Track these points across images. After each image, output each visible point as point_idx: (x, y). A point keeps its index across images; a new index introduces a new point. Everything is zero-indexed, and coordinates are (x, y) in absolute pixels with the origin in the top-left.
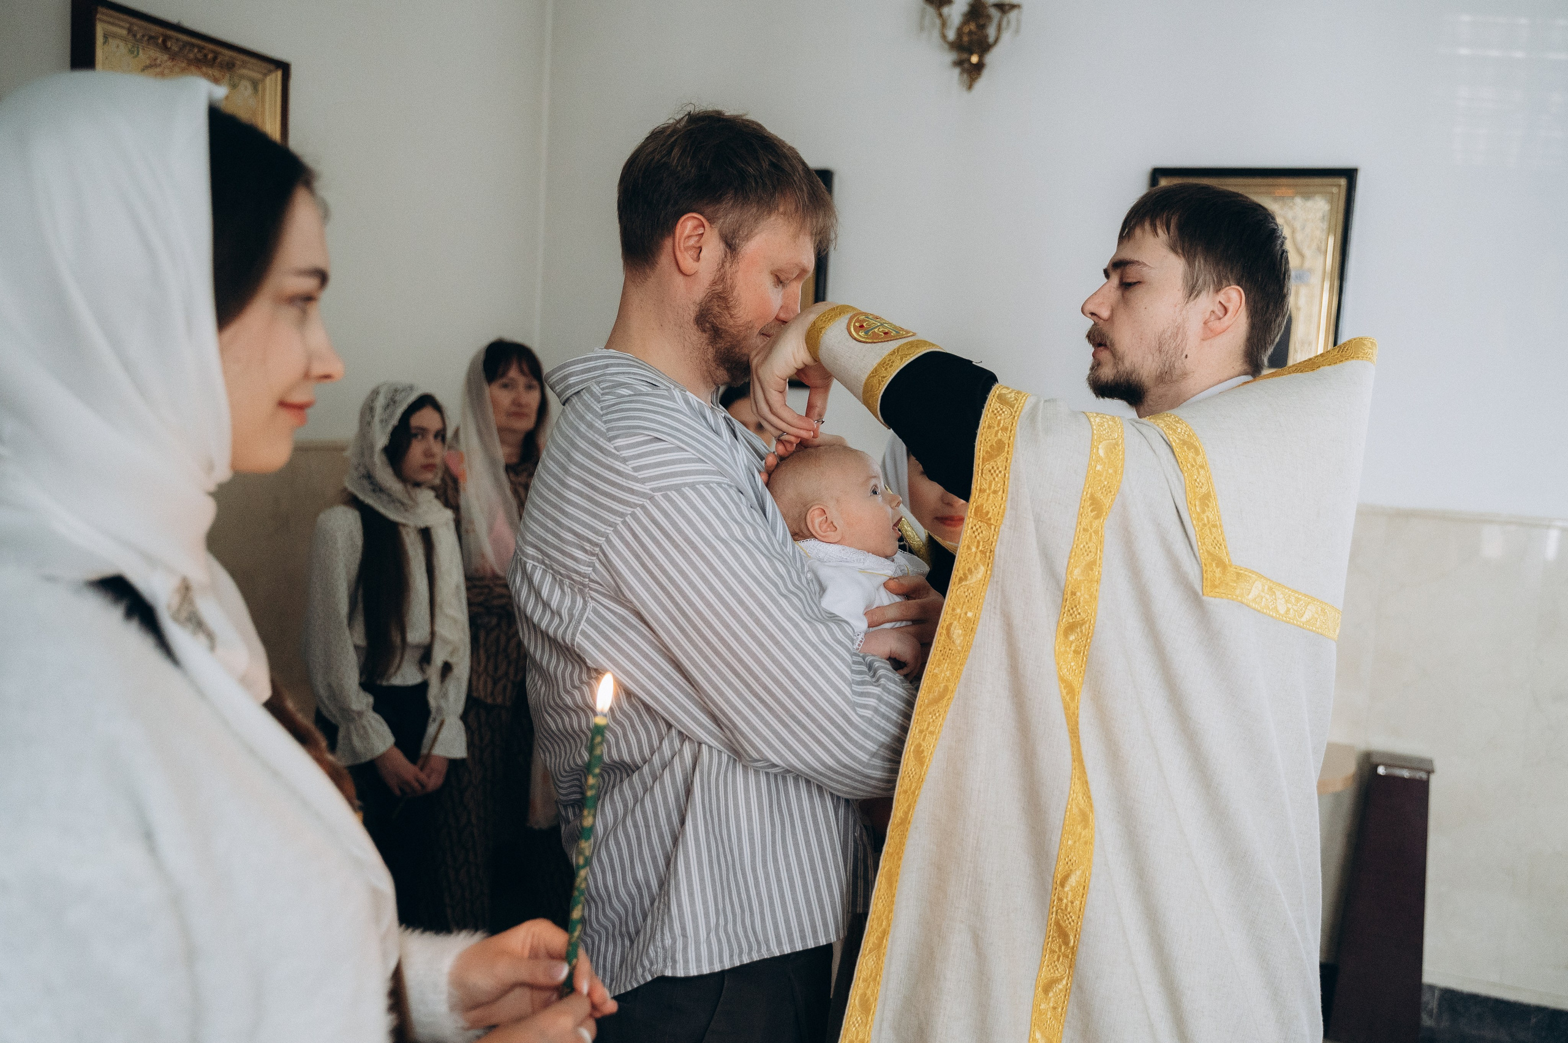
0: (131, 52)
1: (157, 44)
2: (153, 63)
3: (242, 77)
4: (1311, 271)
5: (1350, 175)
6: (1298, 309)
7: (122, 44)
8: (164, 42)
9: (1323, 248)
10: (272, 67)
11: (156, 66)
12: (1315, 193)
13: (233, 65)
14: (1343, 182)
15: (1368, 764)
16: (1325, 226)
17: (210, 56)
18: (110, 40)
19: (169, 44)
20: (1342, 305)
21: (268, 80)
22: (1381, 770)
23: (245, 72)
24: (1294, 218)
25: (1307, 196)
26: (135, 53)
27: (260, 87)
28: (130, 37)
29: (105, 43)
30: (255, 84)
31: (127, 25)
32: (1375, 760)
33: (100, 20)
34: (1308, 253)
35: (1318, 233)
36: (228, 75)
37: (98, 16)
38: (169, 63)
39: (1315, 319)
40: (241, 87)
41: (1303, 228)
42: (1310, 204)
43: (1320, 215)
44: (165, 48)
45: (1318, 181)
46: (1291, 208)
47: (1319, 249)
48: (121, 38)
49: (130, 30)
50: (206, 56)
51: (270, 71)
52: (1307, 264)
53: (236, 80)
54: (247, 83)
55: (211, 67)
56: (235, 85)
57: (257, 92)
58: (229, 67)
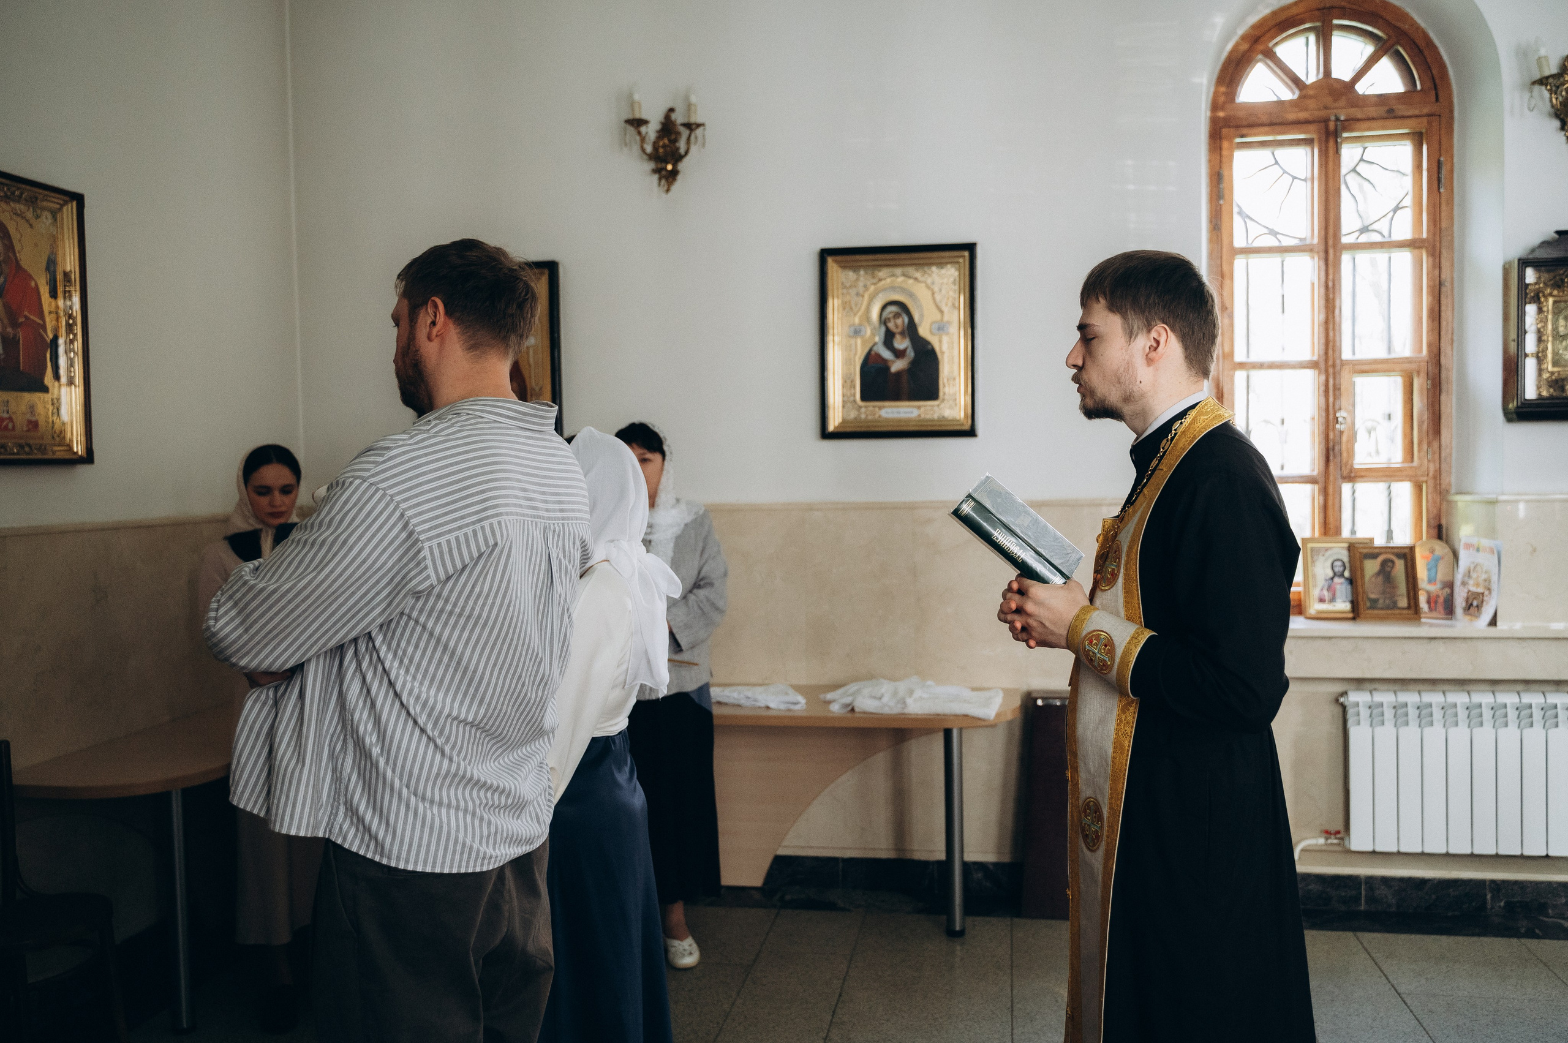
3: (43, 209)
4: (949, 323)
5: (971, 248)
6: (943, 353)
9: (957, 305)
10: (67, 198)
12: (947, 263)
13: (37, 199)
14: (966, 254)
15: (1029, 700)
16: (957, 287)
17: (17, 193)
20: (975, 346)
21: (66, 209)
22: (1040, 702)
23: (45, 204)
24: (933, 283)
25: (941, 265)
27: (59, 215)
30: (54, 214)
32: (1034, 695)
34: (945, 309)
35: (951, 293)
36: (31, 209)
39: (956, 360)
40: (43, 219)
41: (940, 290)
42: (943, 271)
43: (952, 279)
45: (947, 254)
46: (930, 275)
47: (953, 305)
50: (13, 193)
51: (66, 203)
52: (946, 318)
53: (39, 212)
54: (46, 214)
55: (19, 202)
56: (38, 217)
57: (56, 220)
58: (32, 202)
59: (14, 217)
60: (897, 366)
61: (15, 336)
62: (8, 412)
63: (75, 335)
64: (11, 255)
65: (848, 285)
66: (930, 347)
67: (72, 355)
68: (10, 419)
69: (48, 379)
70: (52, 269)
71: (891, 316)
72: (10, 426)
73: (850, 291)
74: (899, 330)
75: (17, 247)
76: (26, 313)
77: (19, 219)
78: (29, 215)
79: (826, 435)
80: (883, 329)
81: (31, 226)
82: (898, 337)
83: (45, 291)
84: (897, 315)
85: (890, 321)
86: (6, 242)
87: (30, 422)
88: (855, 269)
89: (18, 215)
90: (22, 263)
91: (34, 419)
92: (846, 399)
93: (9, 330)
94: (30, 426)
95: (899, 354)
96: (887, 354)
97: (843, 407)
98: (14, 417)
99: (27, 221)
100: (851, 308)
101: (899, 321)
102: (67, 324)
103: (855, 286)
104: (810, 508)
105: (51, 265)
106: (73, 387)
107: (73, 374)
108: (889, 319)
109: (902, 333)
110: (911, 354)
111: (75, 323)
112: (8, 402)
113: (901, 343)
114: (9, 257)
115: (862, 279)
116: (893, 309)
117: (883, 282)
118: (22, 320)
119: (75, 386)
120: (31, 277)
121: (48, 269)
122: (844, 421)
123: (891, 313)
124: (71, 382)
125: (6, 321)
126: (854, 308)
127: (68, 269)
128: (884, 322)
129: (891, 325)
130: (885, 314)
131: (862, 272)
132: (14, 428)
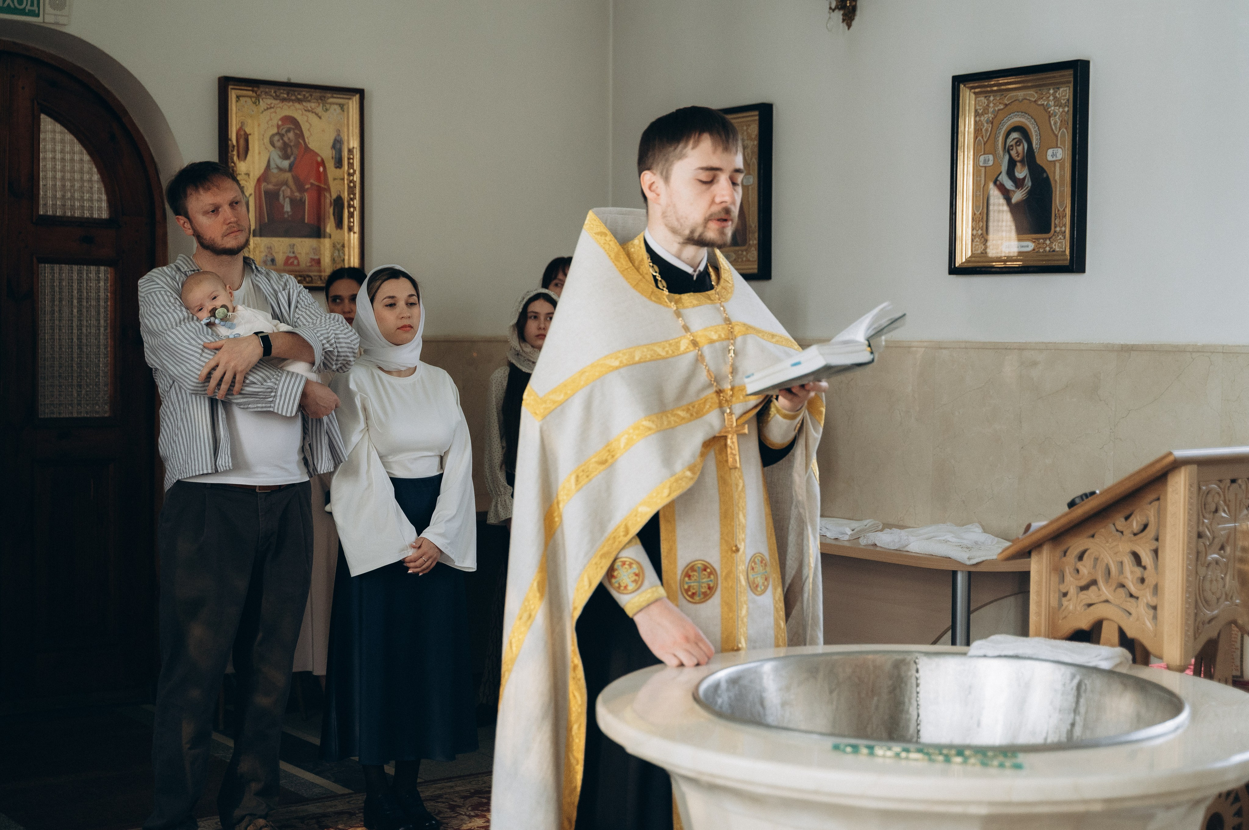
0: (255, 103)
1: (271, 96)
2: (269, 107)
3: (331, 104)
5: (1083, 65)
7: (248, 100)
8: (275, 92)
10: (352, 93)
11: (271, 108)
13: (325, 97)
14: (1071, 72)
17: (307, 95)
18: (241, 99)
19: (278, 94)
21: (350, 102)
23: (332, 100)
24: (1049, 106)
26: (257, 103)
27: (345, 107)
28: (254, 95)
29: (237, 101)
30: (342, 106)
31: (250, 88)
33: (233, 89)
35: (1064, 116)
36: (321, 105)
37: (230, 87)
38: (281, 105)
40: (332, 110)
41: (1055, 113)
44: (276, 98)
48: (251, 97)
49: (253, 91)
50: (304, 95)
51: (349, 96)
53: (328, 106)
54: (336, 107)
55: (309, 101)
56: (327, 110)
57: (343, 111)
58: (322, 99)
59: (307, 113)
60: (1018, 196)
61: (301, 200)
62: (294, 253)
63: (354, 194)
64: (301, 141)
65: (980, 112)
66: (1045, 175)
67: (352, 210)
68: (296, 258)
69: (330, 226)
70: (338, 146)
71: (1013, 143)
72: (296, 262)
73: (982, 118)
74: (1019, 159)
75: (306, 134)
76: (312, 181)
77: (310, 115)
78: (319, 110)
79: (954, 271)
80: (1007, 157)
81: (320, 118)
82: (1018, 164)
83: (330, 165)
84: (1018, 142)
85: (1012, 150)
86: (298, 132)
87: (312, 260)
88: (986, 94)
89: (309, 111)
90: (310, 146)
91: (316, 257)
92: (975, 232)
93: (297, 194)
94: (313, 263)
95: (1018, 183)
96: (1009, 184)
97: (972, 241)
98: (298, 256)
99: (317, 114)
100: (982, 137)
101: (1020, 148)
102: (349, 187)
103: (986, 114)
104: (939, 346)
105: (337, 144)
106: (352, 233)
107: (352, 224)
108: (1012, 146)
109: (1022, 161)
110: (1028, 183)
111: (355, 186)
112: (294, 245)
113: (1021, 173)
114: (299, 142)
115: (991, 105)
116: (1015, 135)
117: (1009, 106)
118: (307, 186)
119: (354, 233)
120: (317, 155)
121: (334, 147)
122: (973, 255)
123: (1014, 139)
124: (350, 229)
125: (294, 187)
126: (984, 137)
127: (351, 146)
128: (1007, 150)
129: (1013, 153)
130: (1009, 141)
131: (992, 98)
132: (298, 264)
